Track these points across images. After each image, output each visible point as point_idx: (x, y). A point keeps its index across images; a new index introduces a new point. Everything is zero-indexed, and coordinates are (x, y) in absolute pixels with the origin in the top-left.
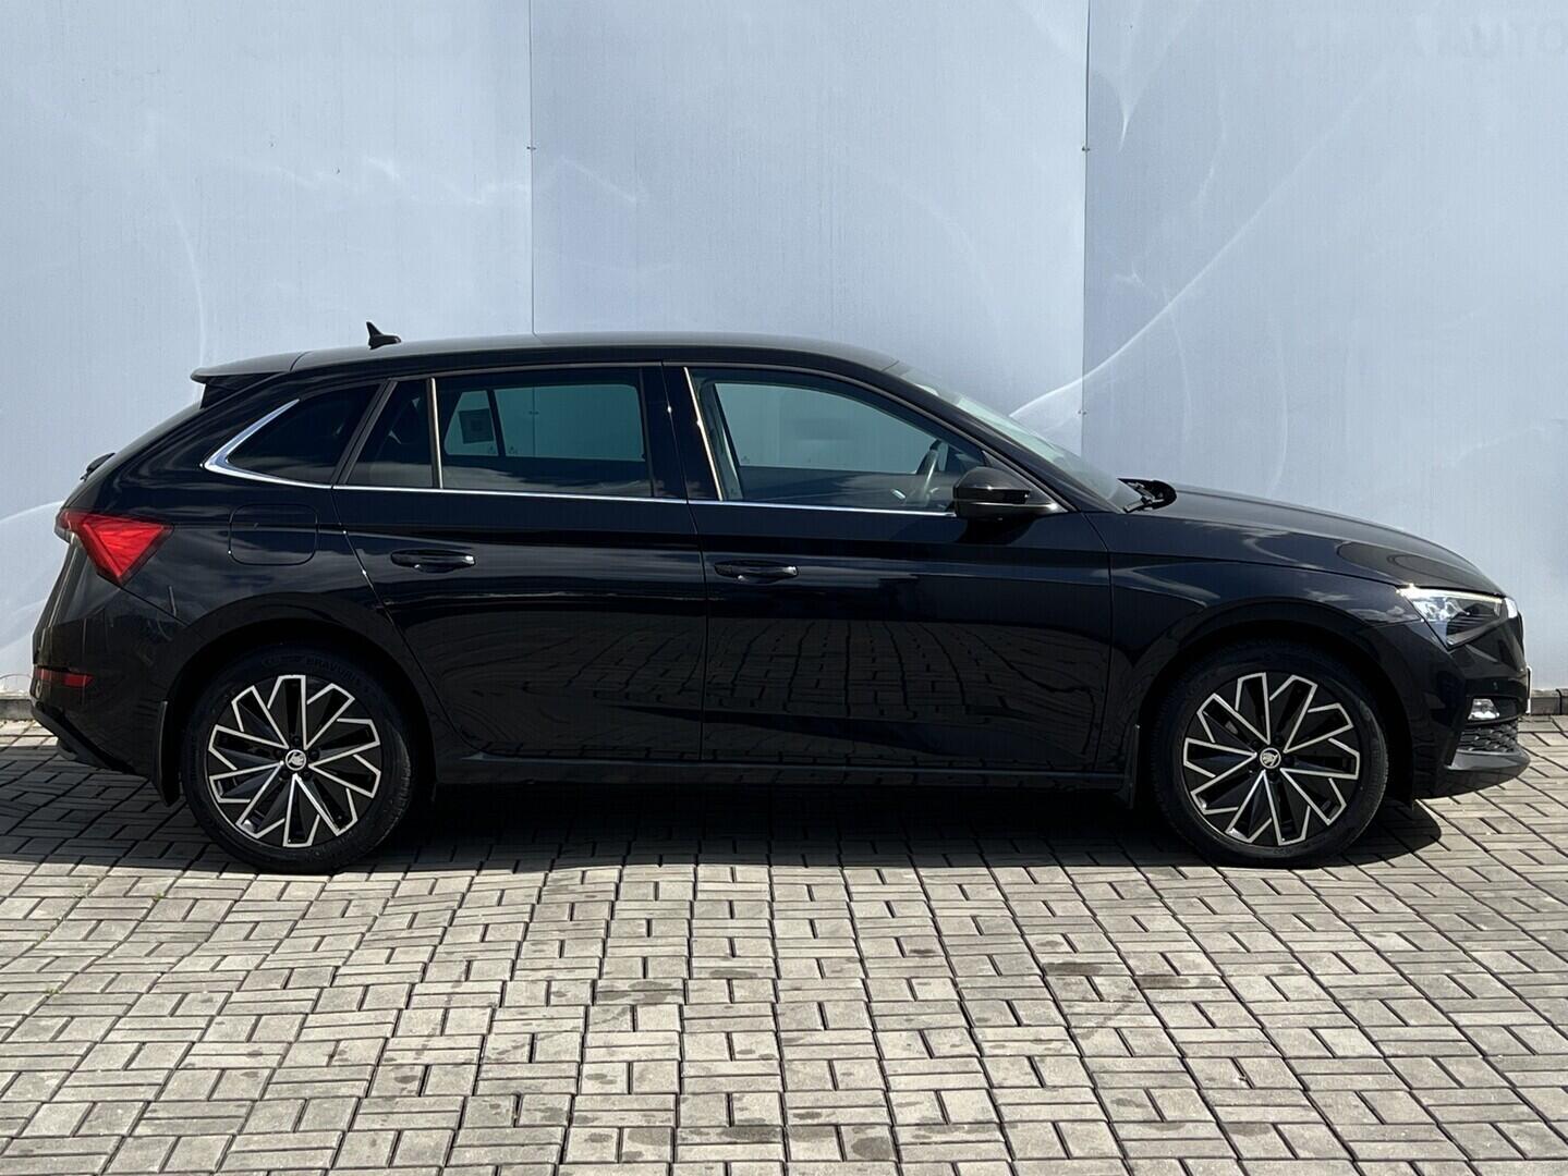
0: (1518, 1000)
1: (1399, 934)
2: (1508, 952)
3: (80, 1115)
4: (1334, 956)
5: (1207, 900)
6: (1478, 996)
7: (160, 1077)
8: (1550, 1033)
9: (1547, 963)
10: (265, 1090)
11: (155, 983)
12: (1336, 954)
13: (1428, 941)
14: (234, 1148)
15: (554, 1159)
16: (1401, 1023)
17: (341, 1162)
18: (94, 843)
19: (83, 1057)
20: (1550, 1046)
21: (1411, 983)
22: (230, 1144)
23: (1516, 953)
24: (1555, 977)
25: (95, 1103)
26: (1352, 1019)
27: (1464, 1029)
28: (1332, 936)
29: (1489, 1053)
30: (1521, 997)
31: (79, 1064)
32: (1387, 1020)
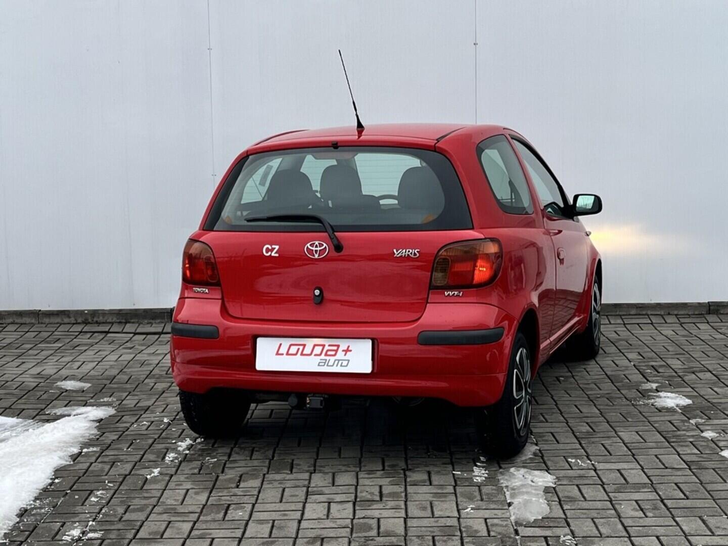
0: (631, 457)
1: (587, 423)
2: (637, 432)
4: (550, 434)
6: (613, 454)
8: (640, 473)
9: (654, 438)
12: (552, 433)
13: (599, 428)
16: (570, 468)
20: (636, 480)
21: (583, 448)
23: (640, 433)
24: (654, 445)
26: (547, 466)
27: (598, 471)
28: (554, 424)
29: (605, 483)
30: (633, 455)
32: (563, 467)
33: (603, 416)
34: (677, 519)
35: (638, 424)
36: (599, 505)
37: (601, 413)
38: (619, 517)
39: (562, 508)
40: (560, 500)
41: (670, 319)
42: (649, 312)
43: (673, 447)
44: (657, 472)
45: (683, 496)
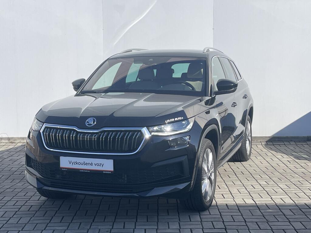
1: (265, 182)
3: (3, 213)
5: (229, 175)
6: (278, 193)
7: (20, 207)
10: (39, 209)
11: (22, 190)
12: (252, 185)
13: (271, 183)
14: (31, 219)
15: (92, 221)
17: (51, 222)
18: (15, 165)
19: (6, 203)
21: (265, 190)
22: (31, 218)
23: (287, 185)
24: (294, 189)
25: (7, 211)
27: (273, 198)
28: (252, 182)
30: (286, 193)
31: (5, 204)
32: (259, 197)
33: (271, 179)
34: (307, 216)
35: (286, 182)
36: (275, 211)
37: (270, 178)
38: (284, 215)
39: (261, 212)
40: (259, 209)
41: (292, 143)
42: (283, 140)
43: (301, 190)
44: (297, 199)
45: (309, 208)
